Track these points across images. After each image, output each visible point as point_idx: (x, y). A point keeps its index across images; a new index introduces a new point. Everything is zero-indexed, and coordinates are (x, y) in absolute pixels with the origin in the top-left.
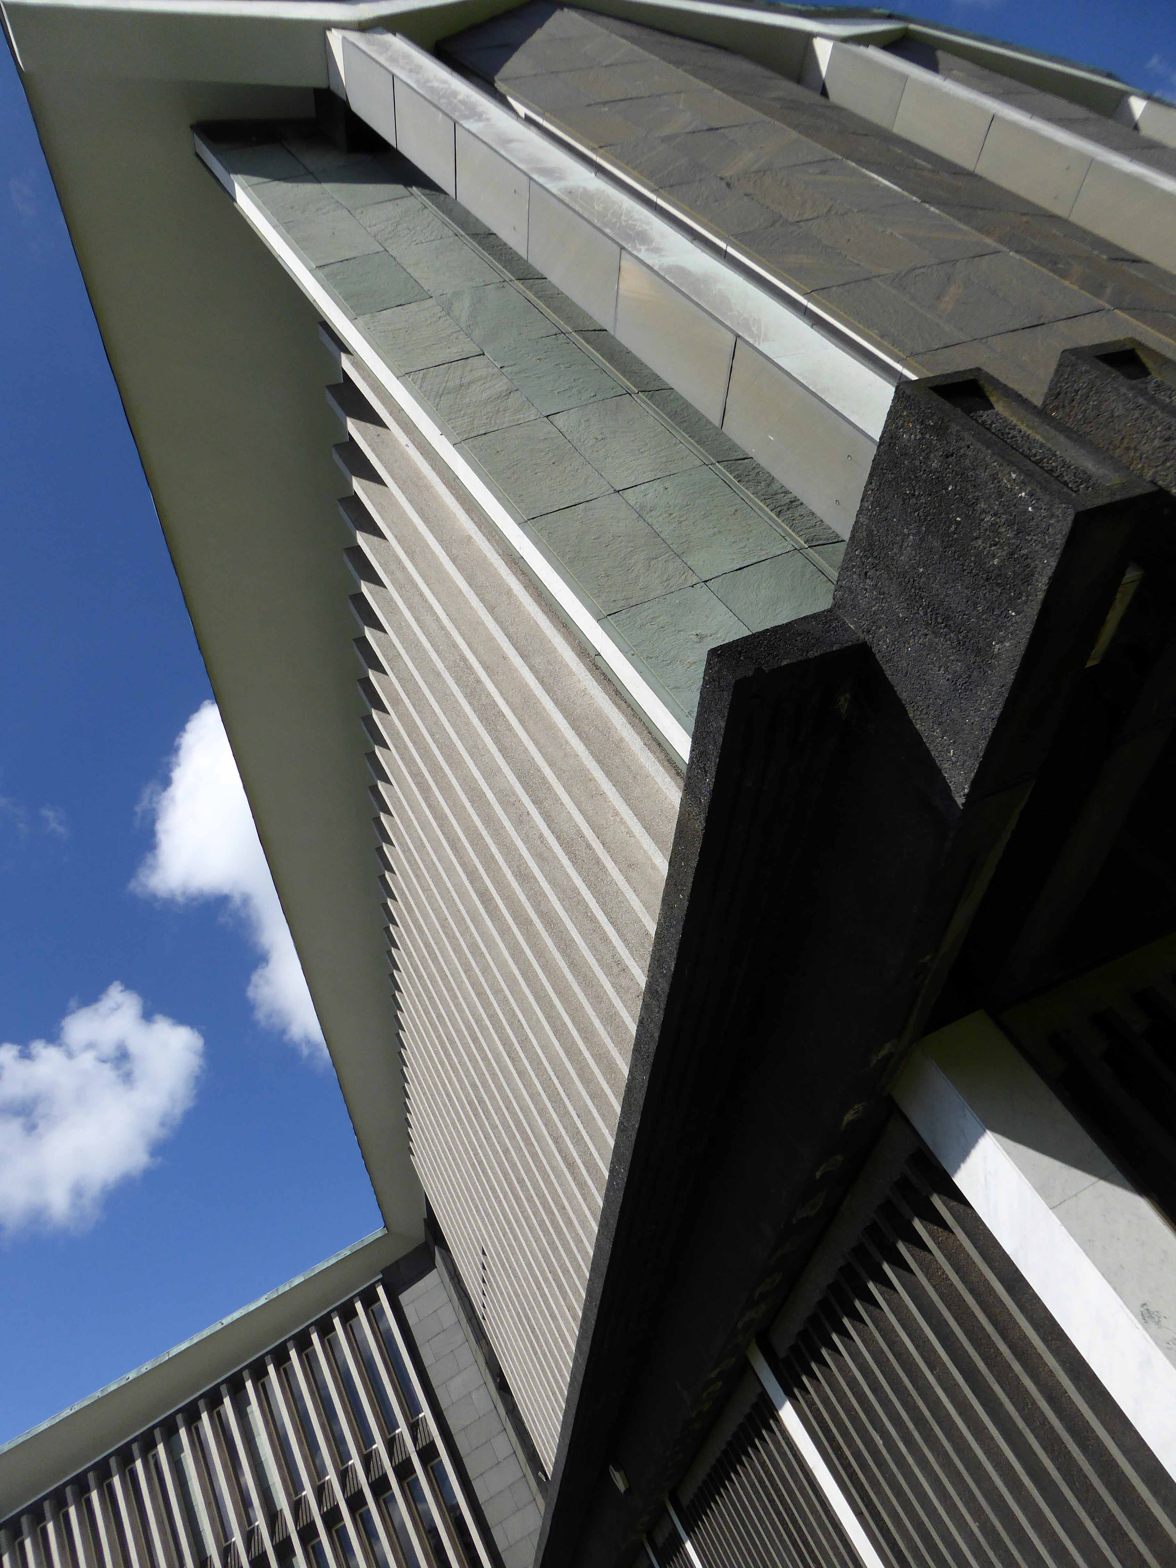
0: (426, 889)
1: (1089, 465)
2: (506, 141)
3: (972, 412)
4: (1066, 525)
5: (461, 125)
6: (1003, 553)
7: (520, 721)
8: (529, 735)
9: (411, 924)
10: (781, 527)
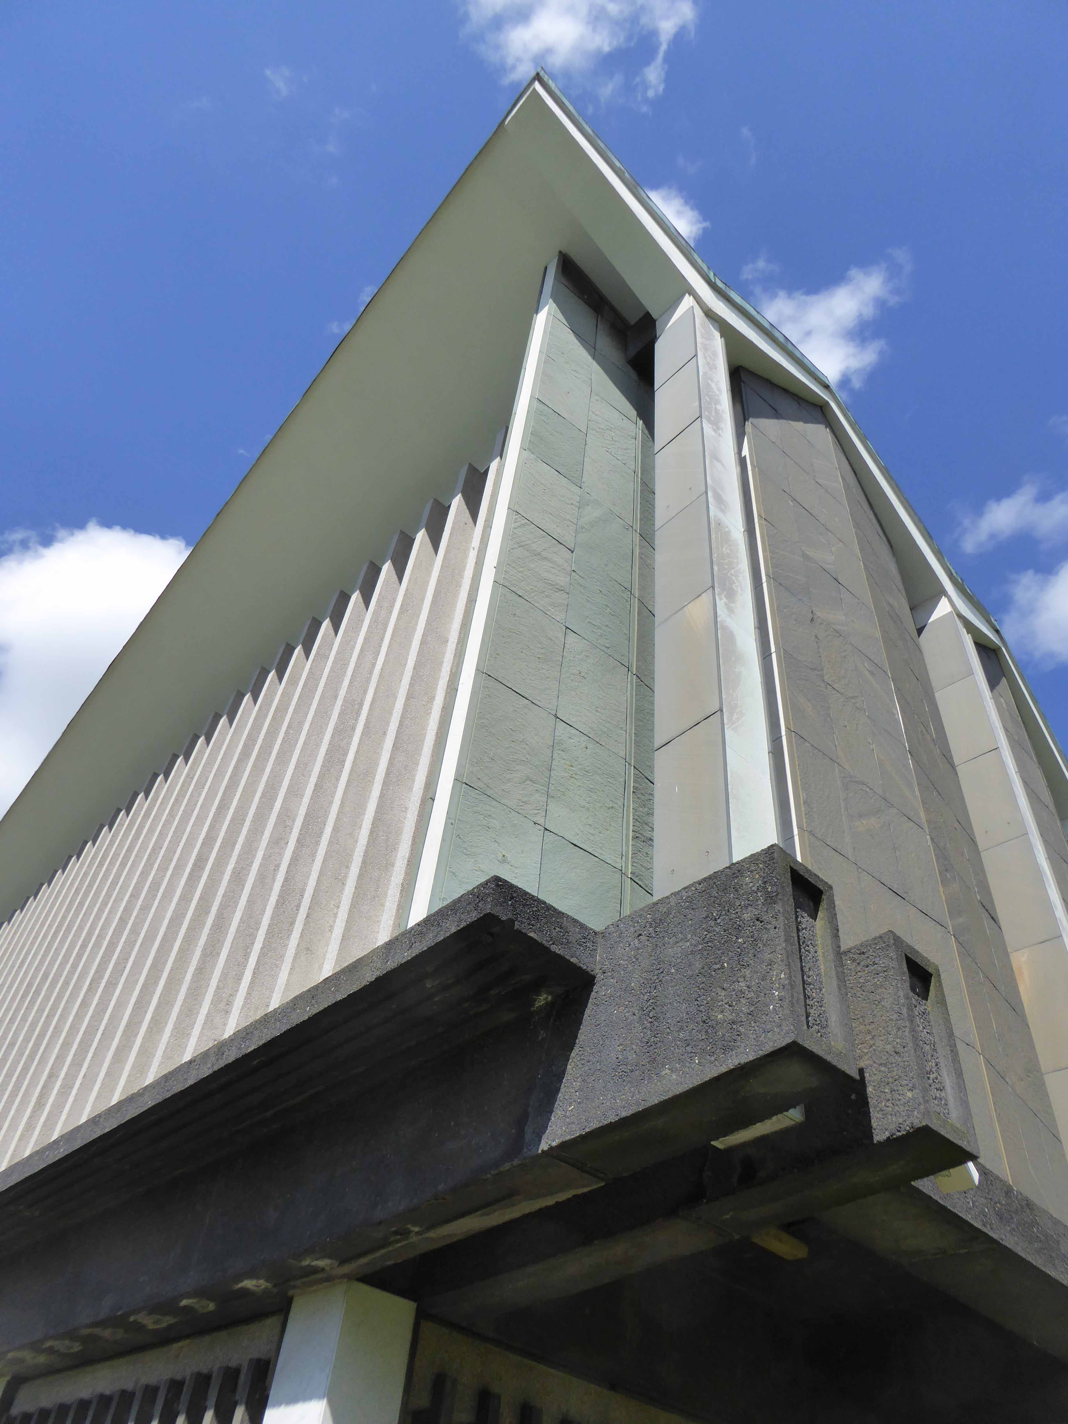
0: (172, 815)
1: (834, 1018)
2: (716, 458)
3: (800, 909)
4: (782, 1041)
5: (702, 421)
6: (729, 1016)
7: (348, 781)
8: (343, 797)
9: (137, 825)
10: (627, 846)
